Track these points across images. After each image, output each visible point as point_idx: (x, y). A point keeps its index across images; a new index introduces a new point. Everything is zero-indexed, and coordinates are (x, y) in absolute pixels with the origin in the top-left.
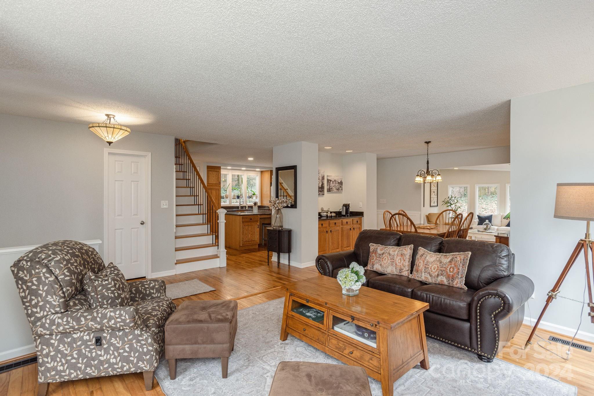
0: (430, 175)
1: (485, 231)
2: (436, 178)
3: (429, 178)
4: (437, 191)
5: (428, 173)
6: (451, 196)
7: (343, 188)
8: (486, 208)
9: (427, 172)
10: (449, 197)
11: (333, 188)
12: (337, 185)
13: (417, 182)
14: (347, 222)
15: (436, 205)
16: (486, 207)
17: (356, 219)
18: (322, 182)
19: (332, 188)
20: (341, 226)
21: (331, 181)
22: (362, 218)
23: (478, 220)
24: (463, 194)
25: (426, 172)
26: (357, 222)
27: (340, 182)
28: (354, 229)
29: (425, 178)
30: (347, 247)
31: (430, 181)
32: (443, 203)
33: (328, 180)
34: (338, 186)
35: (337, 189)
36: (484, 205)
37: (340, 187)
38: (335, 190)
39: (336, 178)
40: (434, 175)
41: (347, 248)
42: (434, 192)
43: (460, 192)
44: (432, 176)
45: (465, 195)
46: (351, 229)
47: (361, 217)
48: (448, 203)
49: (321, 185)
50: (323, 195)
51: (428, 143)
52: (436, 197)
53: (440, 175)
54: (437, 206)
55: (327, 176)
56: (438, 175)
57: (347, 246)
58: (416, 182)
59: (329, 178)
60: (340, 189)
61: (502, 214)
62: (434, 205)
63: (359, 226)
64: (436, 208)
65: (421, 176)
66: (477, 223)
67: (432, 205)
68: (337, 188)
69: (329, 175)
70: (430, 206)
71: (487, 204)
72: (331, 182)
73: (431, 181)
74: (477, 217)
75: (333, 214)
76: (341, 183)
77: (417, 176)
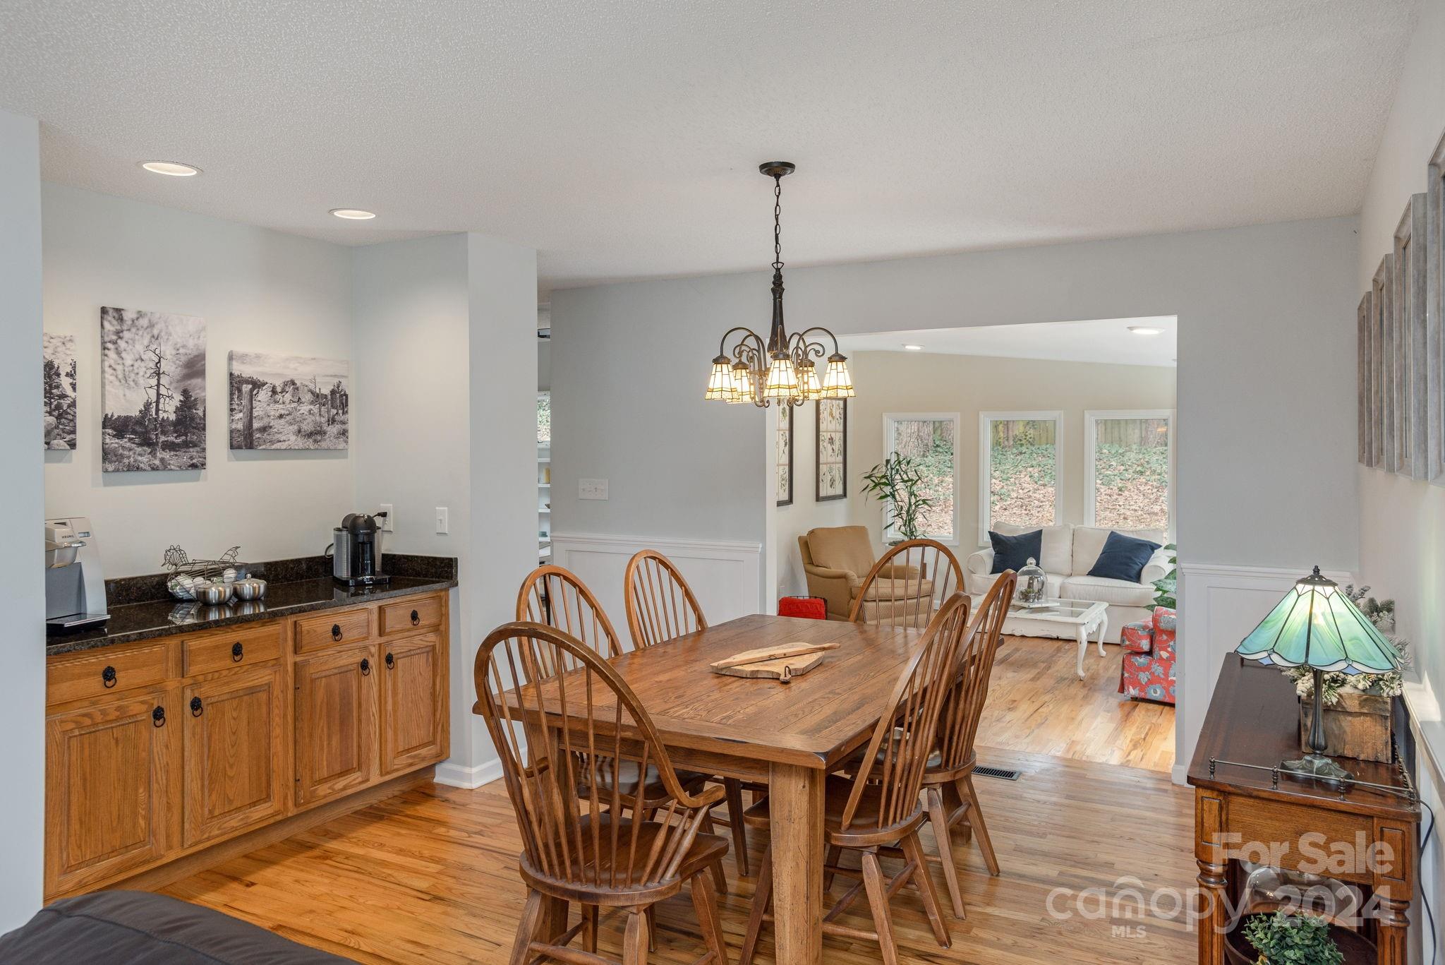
0: (787, 357)
1: (1026, 605)
2: (821, 381)
3: (781, 375)
4: (841, 435)
5: (779, 343)
6: (893, 459)
7: (352, 427)
8: (1003, 491)
9: (773, 344)
10: (888, 461)
11: (278, 425)
12: (304, 408)
13: (716, 396)
14: (336, 631)
15: (839, 491)
16: (1003, 487)
17: (400, 603)
18: (185, 393)
19: (264, 429)
20: (290, 659)
21: (257, 385)
22: (452, 592)
23: (991, 551)
24: (930, 444)
25: (767, 342)
26: (414, 616)
27: (326, 391)
28: (389, 659)
29: (763, 372)
30: (342, 774)
31: (785, 393)
32: (869, 481)
33: (236, 383)
34: (310, 419)
35: (310, 435)
36: (997, 482)
37: (332, 421)
38: (293, 441)
39: (302, 373)
40: (812, 356)
41: (341, 783)
42: (831, 441)
43: (919, 437)
44: (803, 364)
45: (938, 446)
46: (364, 665)
47: (447, 590)
48: (885, 484)
49: (178, 410)
50: (194, 466)
51: (776, 170)
52: (840, 458)
53: (843, 359)
54: (845, 495)
55: (231, 358)
56: (831, 360)
57: (338, 769)
58: (709, 395)
59: (242, 369)
60: (333, 430)
61: (1072, 526)
62: (831, 492)
63: (432, 638)
64: (841, 505)
65: (740, 366)
66: (989, 565)
67: (822, 494)
68: (307, 427)
69: (239, 349)
70: (818, 498)
71: (1005, 476)
72: (263, 395)
73: (794, 392)
74: (987, 538)
75: (250, 586)
76: (339, 399)
77: (716, 361)
